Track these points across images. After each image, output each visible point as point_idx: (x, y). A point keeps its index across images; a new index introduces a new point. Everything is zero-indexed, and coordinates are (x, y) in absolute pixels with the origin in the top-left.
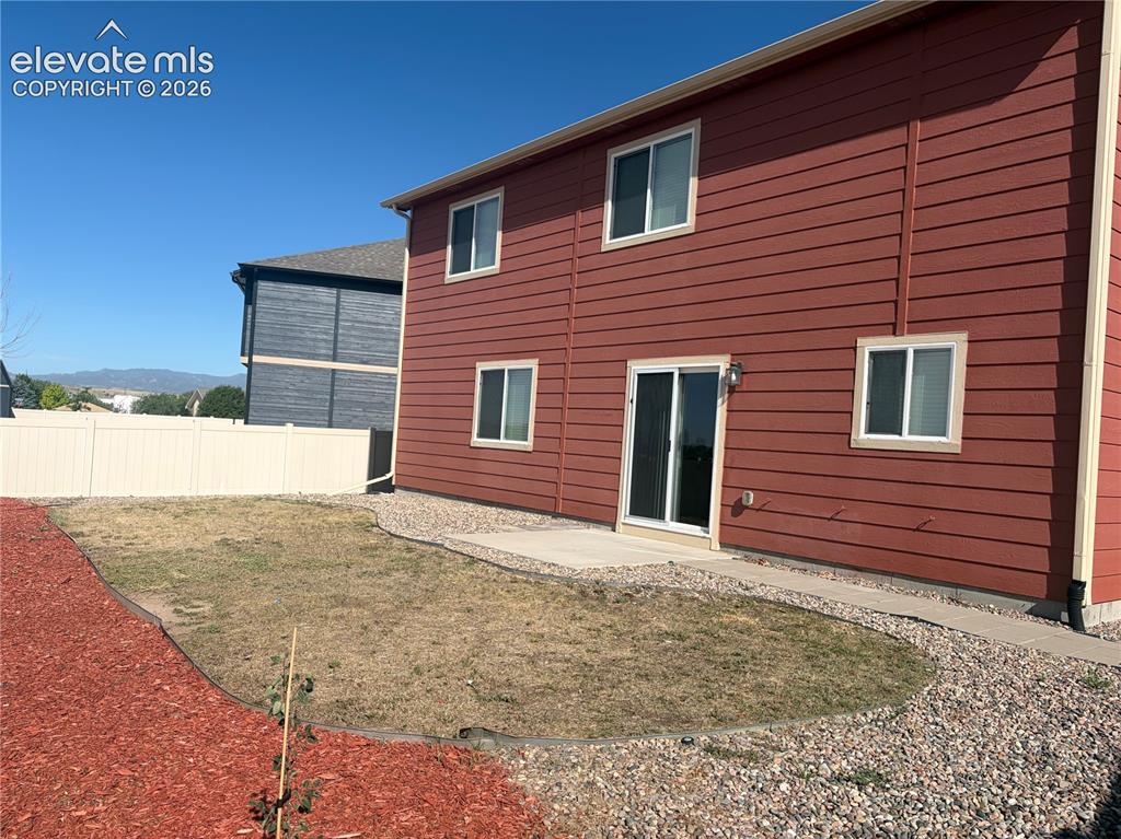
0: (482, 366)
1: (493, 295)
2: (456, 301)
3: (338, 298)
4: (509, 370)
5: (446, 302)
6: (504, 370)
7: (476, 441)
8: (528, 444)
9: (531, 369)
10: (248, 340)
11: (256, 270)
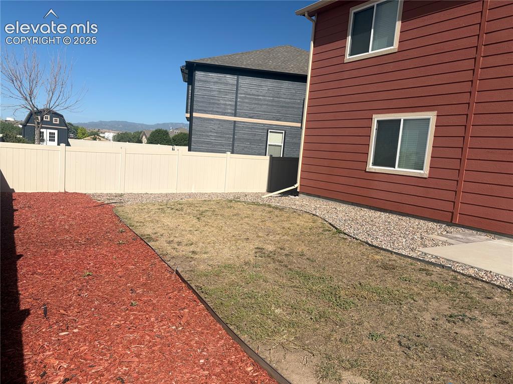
0: (376, 118)
1: (391, 67)
2: (355, 73)
3: (238, 81)
4: (404, 120)
5: (346, 75)
6: (400, 120)
7: (371, 167)
8: (425, 172)
9: (429, 119)
10: (189, 104)
11: (195, 65)
